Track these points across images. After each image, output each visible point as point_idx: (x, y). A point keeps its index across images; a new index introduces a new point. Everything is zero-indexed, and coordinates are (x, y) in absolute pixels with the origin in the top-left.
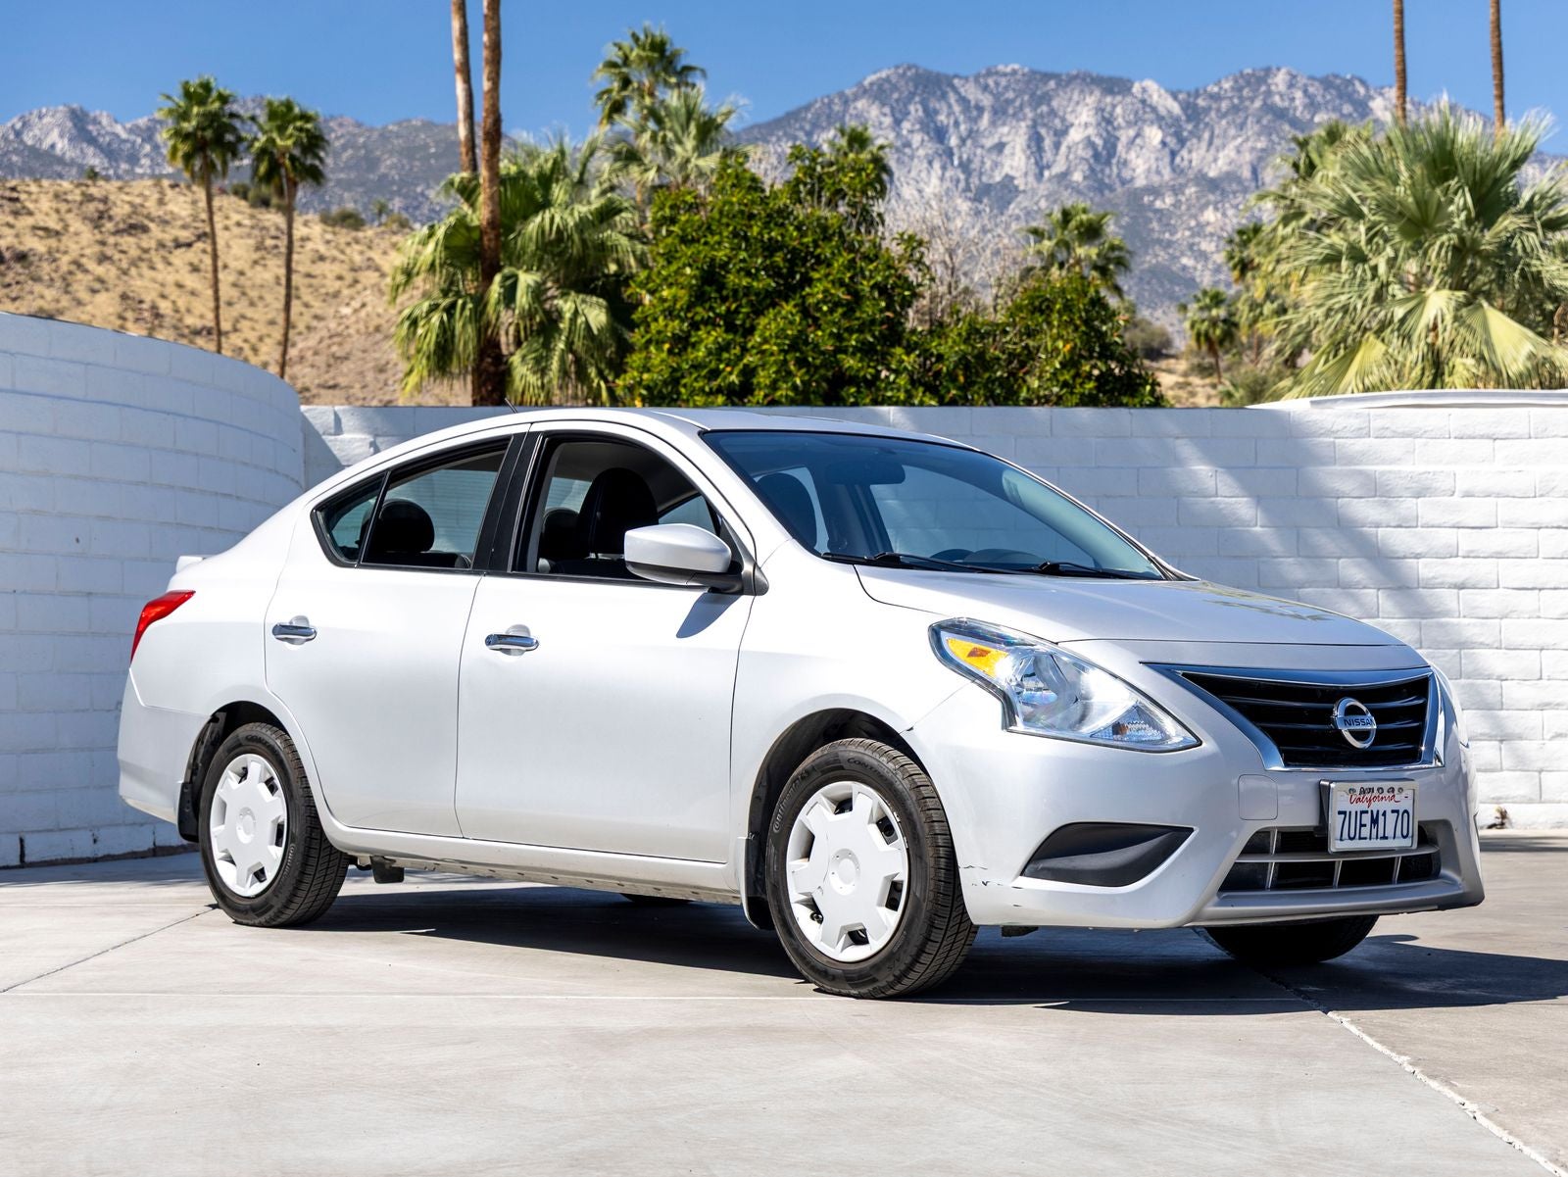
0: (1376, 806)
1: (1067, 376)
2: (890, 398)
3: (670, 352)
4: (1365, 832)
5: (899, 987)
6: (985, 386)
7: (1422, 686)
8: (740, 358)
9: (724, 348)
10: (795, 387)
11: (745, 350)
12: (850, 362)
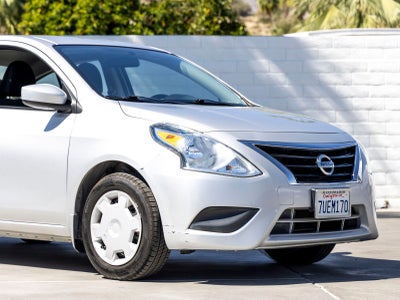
0: (334, 199)
1: (207, 23)
2: (134, 32)
3: (41, 13)
4: (330, 209)
5: (139, 276)
6: (174, 27)
7: (352, 150)
8: (70, 16)
9: (64, 11)
10: (94, 28)
11: (72, 12)
12: (117, 17)
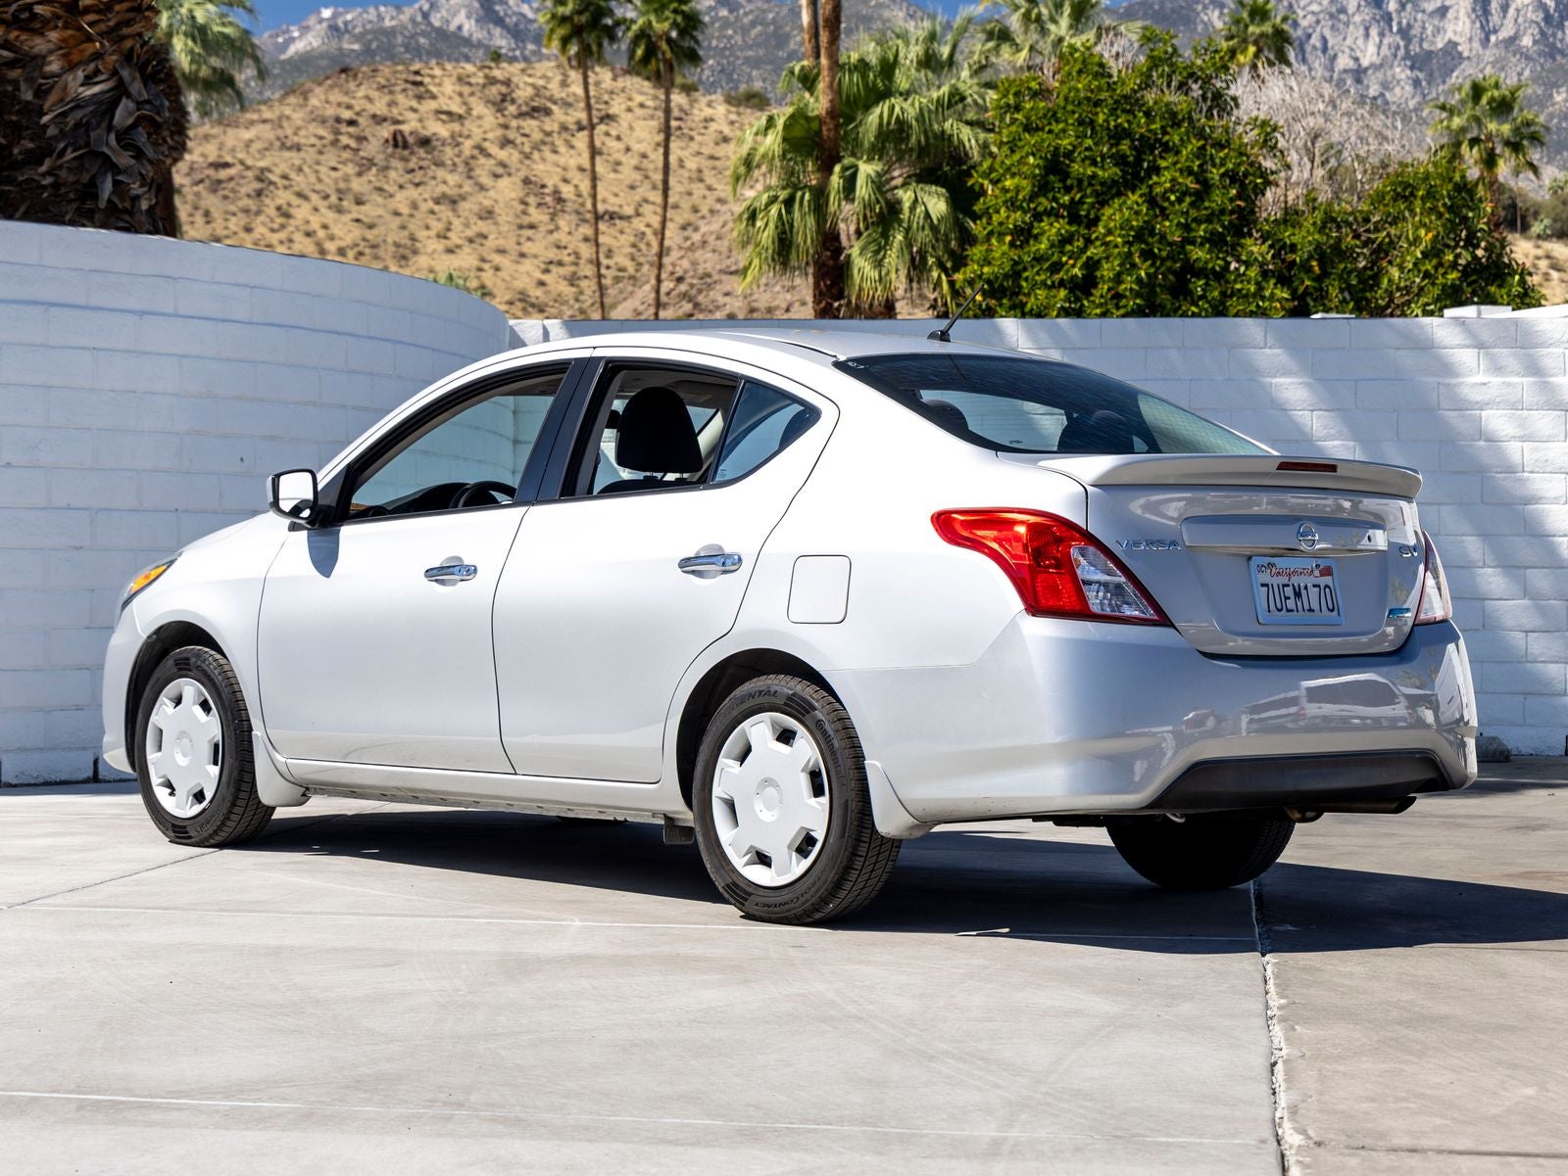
1: (1428, 266)
2: (1239, 290)
3: (1012, 244)
6: (1341, 277)
8: (1083, 250)
9: (1068, 239)
10: (1139, 281)
11: (1089, 242)
12: (1199, 254)
